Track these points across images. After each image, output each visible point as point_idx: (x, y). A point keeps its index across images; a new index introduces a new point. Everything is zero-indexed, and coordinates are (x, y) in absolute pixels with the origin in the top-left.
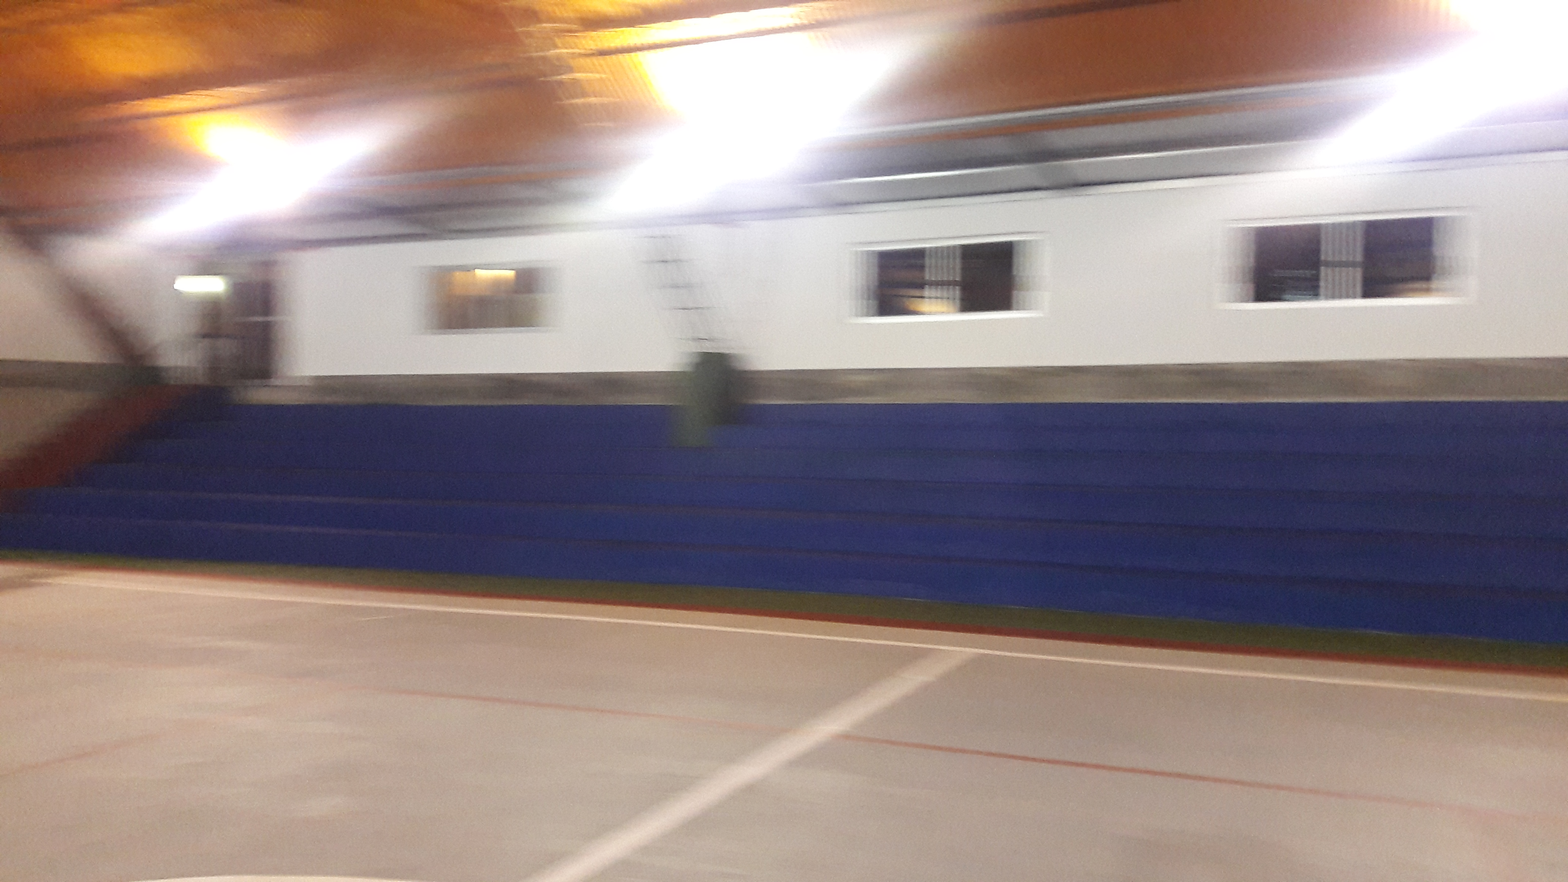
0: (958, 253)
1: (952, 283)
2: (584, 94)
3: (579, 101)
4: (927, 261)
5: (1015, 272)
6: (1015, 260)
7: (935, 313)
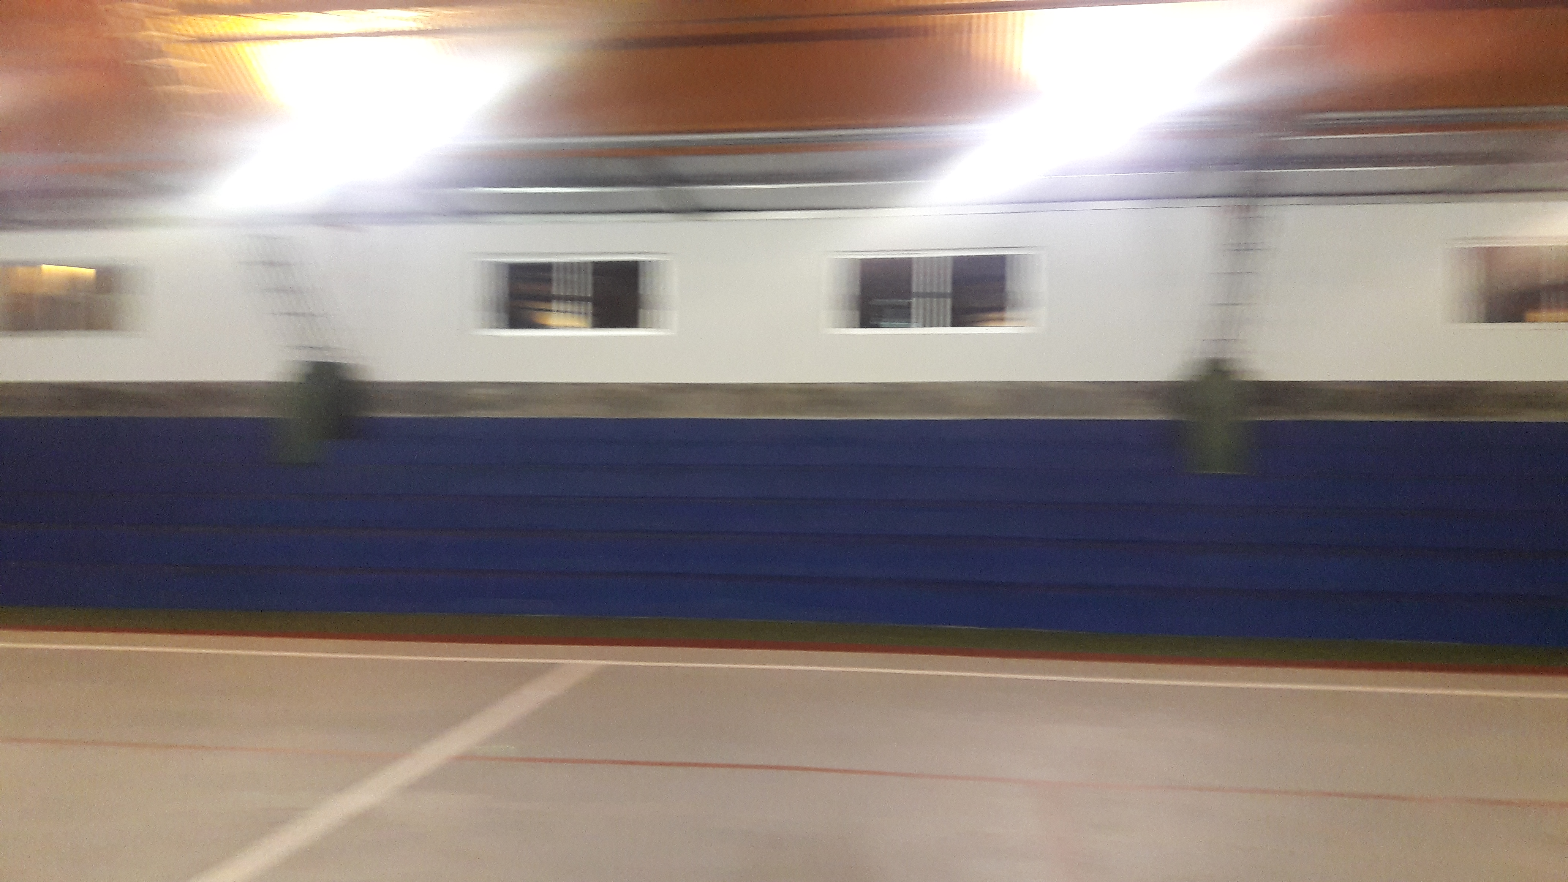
0: (590, 270)
1: (584, 299)
2: (179, 82)
3: (173, 88)
4: (554, 276)
5: (641, 292)
6: (641, 279)
7: (565, 327)
